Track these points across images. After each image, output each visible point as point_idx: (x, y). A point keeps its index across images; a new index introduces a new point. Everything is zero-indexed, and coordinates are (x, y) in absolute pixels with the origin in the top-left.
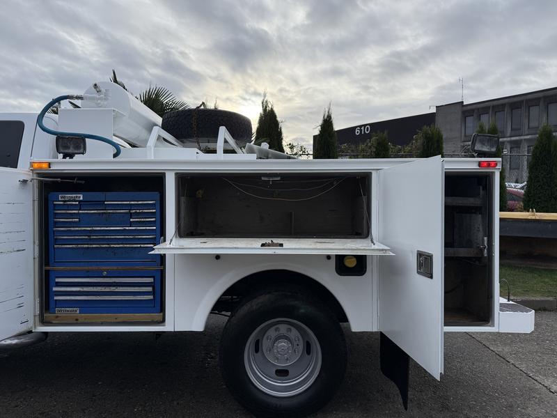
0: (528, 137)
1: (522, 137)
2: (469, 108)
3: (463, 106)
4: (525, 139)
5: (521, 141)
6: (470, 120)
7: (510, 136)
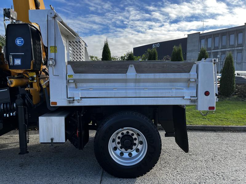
0: (229, 49)
1: (226, 49)
2: (203, 35)
3: (200, 34)
4: (228, 50)
5: (226, 51)
6: (203, 41)
7: (221, 49)
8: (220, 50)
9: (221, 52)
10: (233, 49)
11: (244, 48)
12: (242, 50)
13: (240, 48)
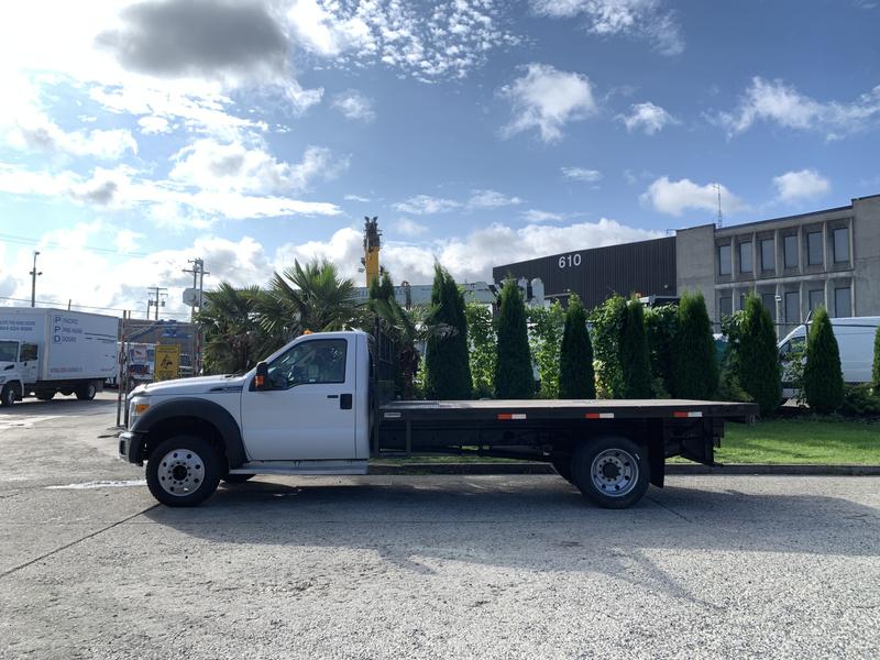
0: (808, 278)
1: (800, 278)
2: (724, 233)
3: (715, 231)
4: (804, 281)
5: (798, 283)
6: (728, 253)
7: (784, 277)
8: (782, 280)
9: (785, 285)
10: (822, 276)
11: (855, 273)
12: (848, 280)
13: (842, 274)
